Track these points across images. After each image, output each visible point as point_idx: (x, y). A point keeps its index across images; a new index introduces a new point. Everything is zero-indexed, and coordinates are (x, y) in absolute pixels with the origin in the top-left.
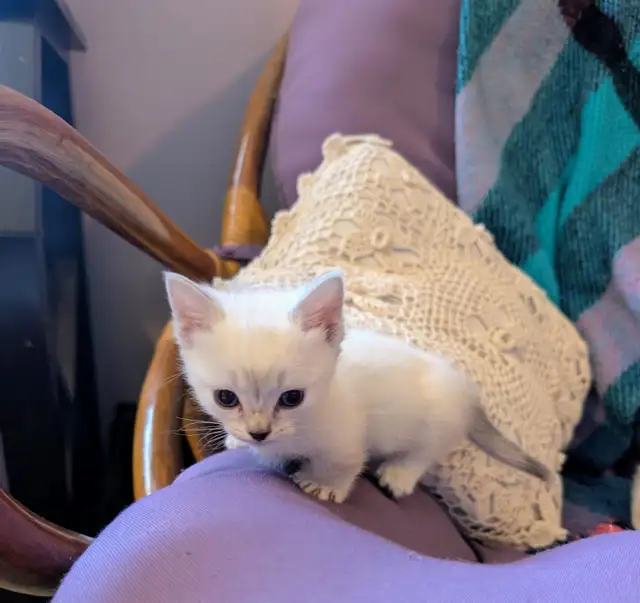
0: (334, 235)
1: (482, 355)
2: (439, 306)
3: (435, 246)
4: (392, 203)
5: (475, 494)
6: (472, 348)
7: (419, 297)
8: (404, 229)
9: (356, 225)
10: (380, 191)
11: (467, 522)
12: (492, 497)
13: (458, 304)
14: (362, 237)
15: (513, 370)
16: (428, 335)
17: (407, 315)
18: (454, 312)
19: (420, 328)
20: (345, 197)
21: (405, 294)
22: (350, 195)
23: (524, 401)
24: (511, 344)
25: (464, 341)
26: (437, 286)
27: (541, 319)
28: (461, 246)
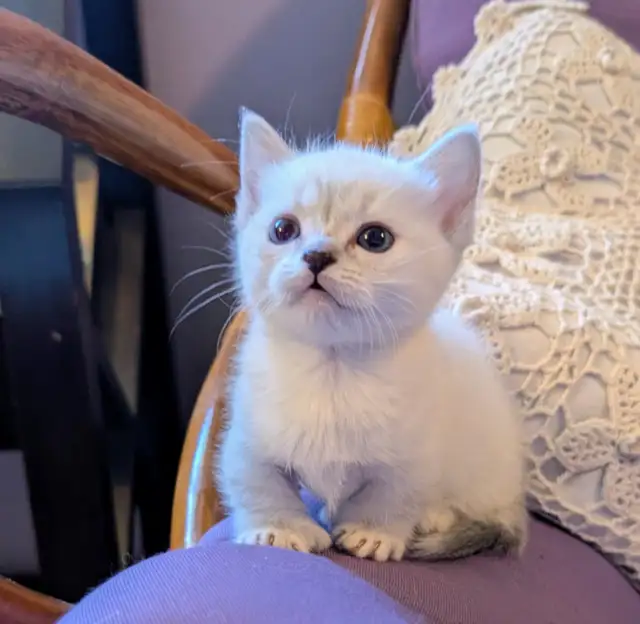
4: (578, 103)
7: (612, 251)
8: (599, 144)
9: (516, 141)
10: (561, 85)
14: (525, 159)
16: (621, 312)
17: (588, 280)
19: (609, 302)
20: (502, 99)
21: (589, 248)
22: (510, 95)
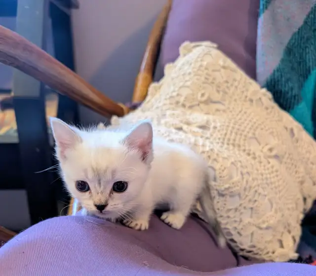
0: (178, 95)
1: (254, 158)
2: (231, 132)
3: (235, 100)
4: (212, 77)
5: (242, 232)
6: (249, 154)
7: (220, 126)
8: (218, 91)
9: (191, 89)
10: (206, 71)
11: (238, 247)
12: (252, 234)
13: (243, 131)
14: (193, 95)
15: (272, 167)
16: (222, 147)
18: (241, 135)
19: (218, 143)
20: (186, 75)
21: (213, 125)
22: (190, 74)
23: (277, 184)
24: (274, 153)
25: (244, 150)
26: (233, 121)
27: (297, 141)
28: (251, 101)
